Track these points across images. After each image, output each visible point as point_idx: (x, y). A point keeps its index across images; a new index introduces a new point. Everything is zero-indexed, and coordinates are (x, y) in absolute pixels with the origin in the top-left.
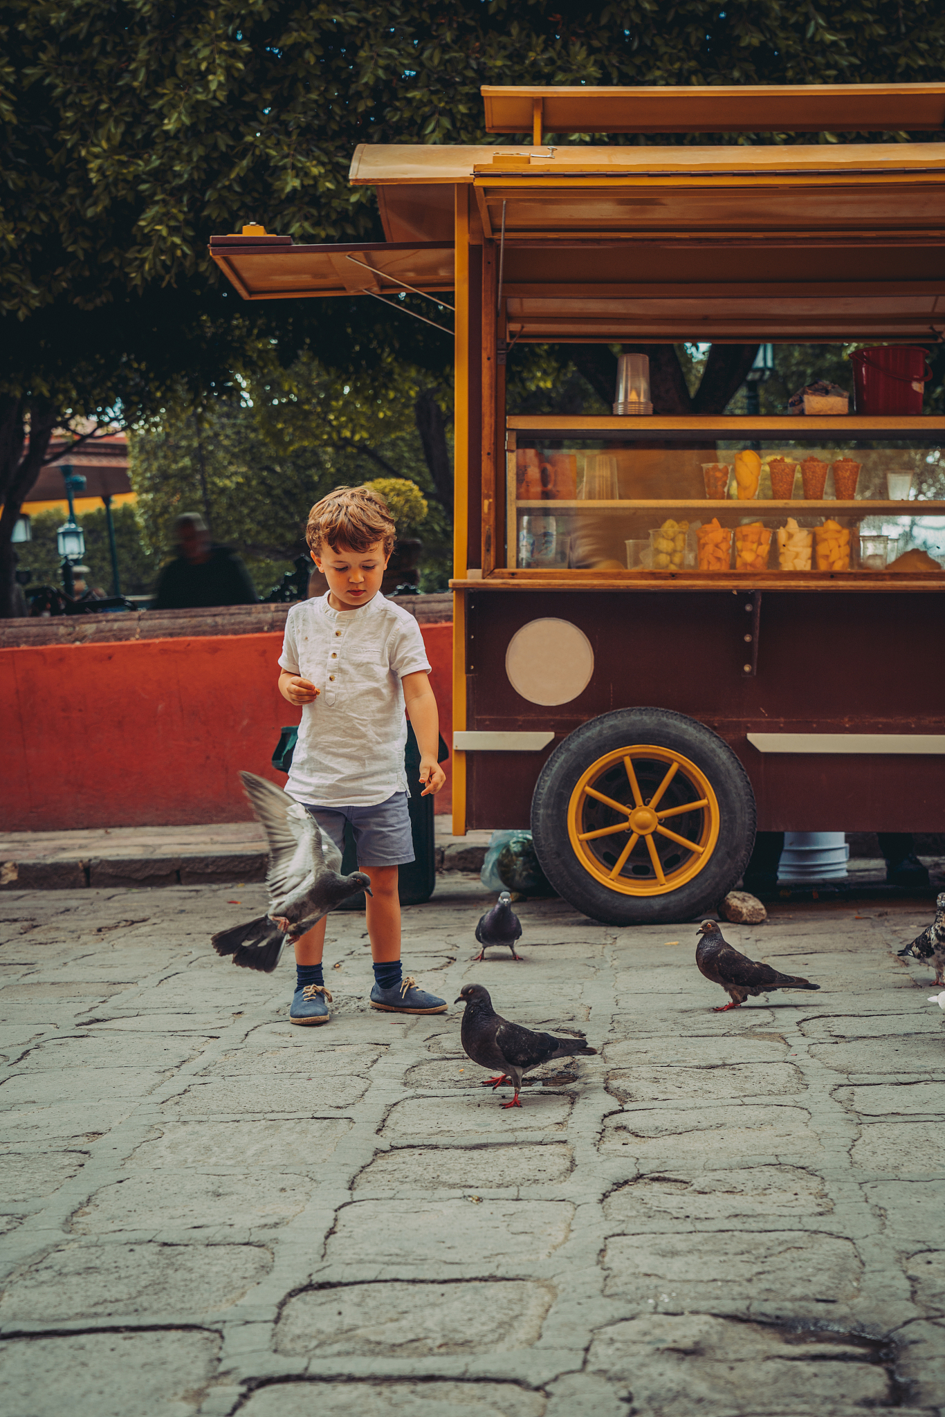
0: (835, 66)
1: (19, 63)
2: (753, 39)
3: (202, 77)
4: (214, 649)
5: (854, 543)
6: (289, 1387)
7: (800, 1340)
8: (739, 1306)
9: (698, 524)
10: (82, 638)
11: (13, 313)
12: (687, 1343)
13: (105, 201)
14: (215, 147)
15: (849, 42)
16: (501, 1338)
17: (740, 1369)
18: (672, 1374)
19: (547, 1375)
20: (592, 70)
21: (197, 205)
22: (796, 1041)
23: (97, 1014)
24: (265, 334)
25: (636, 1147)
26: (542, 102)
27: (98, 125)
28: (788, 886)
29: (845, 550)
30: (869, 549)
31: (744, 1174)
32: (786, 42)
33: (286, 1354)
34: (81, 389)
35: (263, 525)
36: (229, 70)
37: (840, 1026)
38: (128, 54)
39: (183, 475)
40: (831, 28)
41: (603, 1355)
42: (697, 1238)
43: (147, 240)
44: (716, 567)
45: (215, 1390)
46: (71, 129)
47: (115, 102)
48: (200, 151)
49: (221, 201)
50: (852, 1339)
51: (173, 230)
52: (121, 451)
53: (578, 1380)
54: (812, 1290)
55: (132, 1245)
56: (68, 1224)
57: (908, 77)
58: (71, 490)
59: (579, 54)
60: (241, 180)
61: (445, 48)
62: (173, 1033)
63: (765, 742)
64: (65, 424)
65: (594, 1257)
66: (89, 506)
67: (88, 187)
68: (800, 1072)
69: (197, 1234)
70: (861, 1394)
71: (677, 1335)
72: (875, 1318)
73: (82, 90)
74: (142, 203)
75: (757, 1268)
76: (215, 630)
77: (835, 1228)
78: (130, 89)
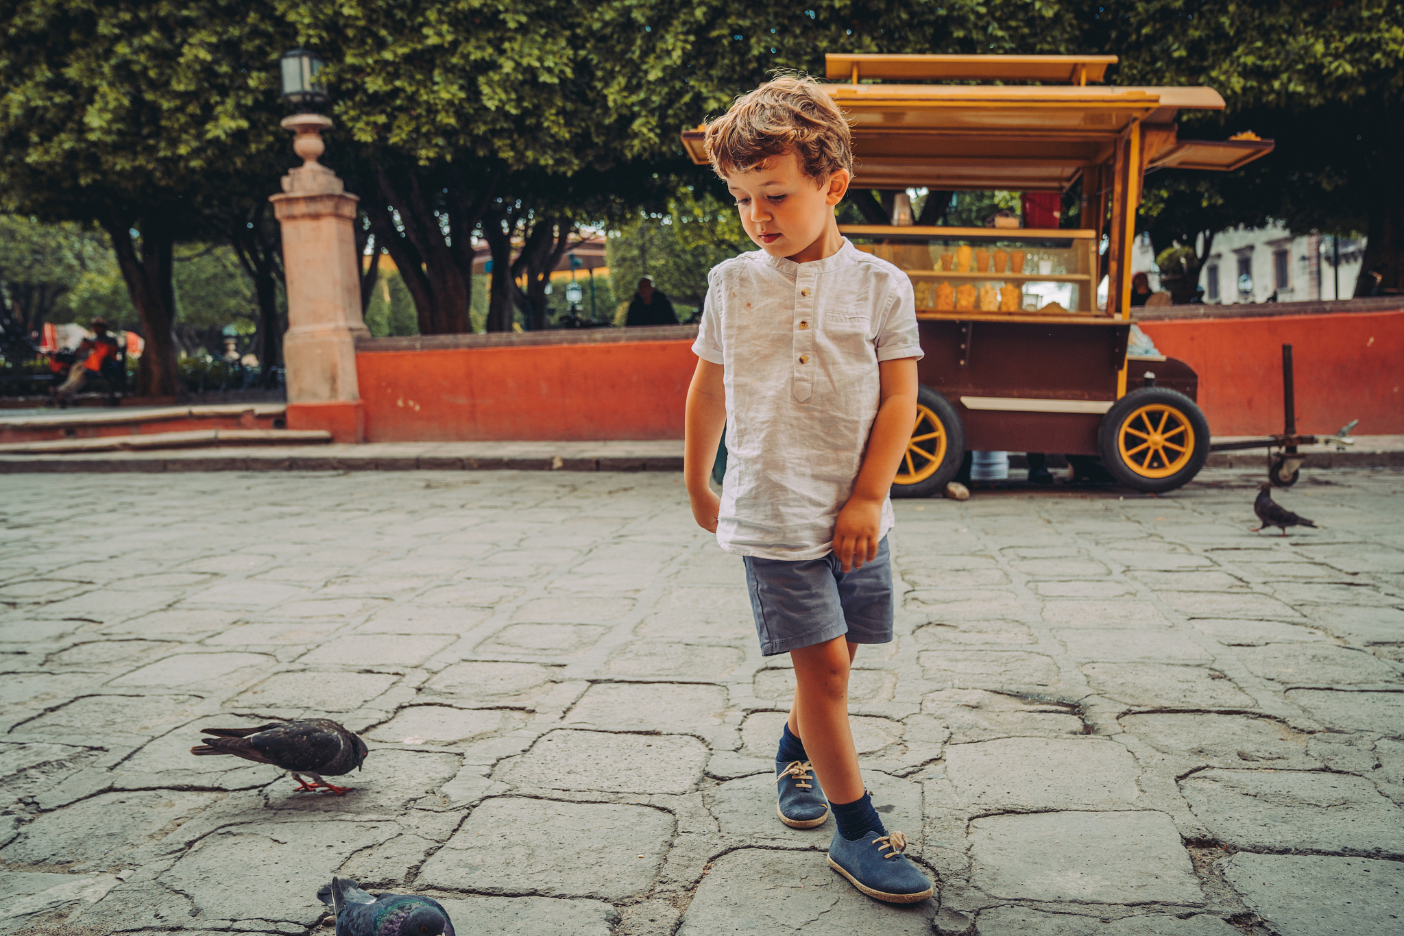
0: (1003, 48)
1: (576, 48)
2: (959, 34)
3: (668, 53)
4: (663, 348)
5: (1021, 297)
6: (767, 714)
7: (1031, 703)
8: (997, 687)
9: (936, 285)
10: (595, 341)
11: (565, 173)
12: (973, 703)
13: (614, 117)
14: (673, 87)
15: (1011, 36)
16: (874, 697)
17: (1002, 716)
18: (969, 717)
19: (902, 715)
20: (874, 48)
21: (663, 117)
22: (1000, 558)
23: (622, 532)
24: (686, 185)
25: (923, 608)
26: (857, 64)
27: (613, 78)
28: (976, 482)
29: (1016, 300)
30: (1027, 301)
31: (986, 624)
32: (976, 35)
33: (763, 699)
34: (588, 213)
35: (674, 286)
36: (683, 49)
37: (1023, 552)
38: (630, 42)
39: (633, 259)
40: (1001, 28)
41: (929, 707)
42: (968, 653)
43: (636, 135)
44: (946, 308)
45: (729, 713)
46: (600, 80)
47: (623, 67)
48: (666, 90)
49: (675, 116)
50: (1059, 703)
51: (650, 130)
52: (601, 246)
53: (919, 718)
54: (1035, 680)
55: (671, 644)
56: (635, 631)
57: (1042, 52)
58: (574, 266)
59: (867, 40)
60: (686, 104)
61: (796, 37)
62: (664, 544)
63: (970, 402)
64: (577, 231)
65: (914, 661)
66: (582, 275)
67: (606, 109)
68: (1006, 574)
69: (702, 640)
70: (1069, 729)
71: (968, 698)
72: (1070, 694)
73: (606, 61)
74: (634, 116)
75: (1003, 669)
76: (665, 338)
77: (1041, 651)
78: (631, 60)
